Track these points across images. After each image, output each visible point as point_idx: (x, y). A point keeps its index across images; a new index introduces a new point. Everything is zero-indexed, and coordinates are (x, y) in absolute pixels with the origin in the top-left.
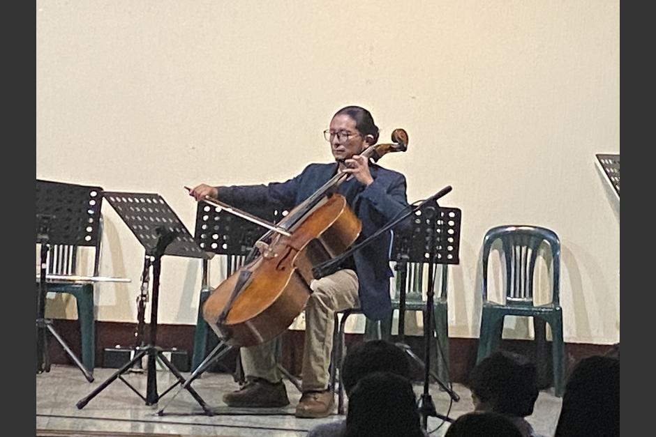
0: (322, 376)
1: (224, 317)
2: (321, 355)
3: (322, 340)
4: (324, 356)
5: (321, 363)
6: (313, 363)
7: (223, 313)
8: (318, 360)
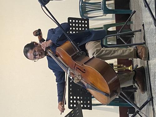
0: (130, 50)
1: (107, 94)
2: (121, 52)
3: (115, 51)
4: (122, 50)
5: (125, 51)
6: (125, 54)
7: (105, 95)
8: (123, 52)
